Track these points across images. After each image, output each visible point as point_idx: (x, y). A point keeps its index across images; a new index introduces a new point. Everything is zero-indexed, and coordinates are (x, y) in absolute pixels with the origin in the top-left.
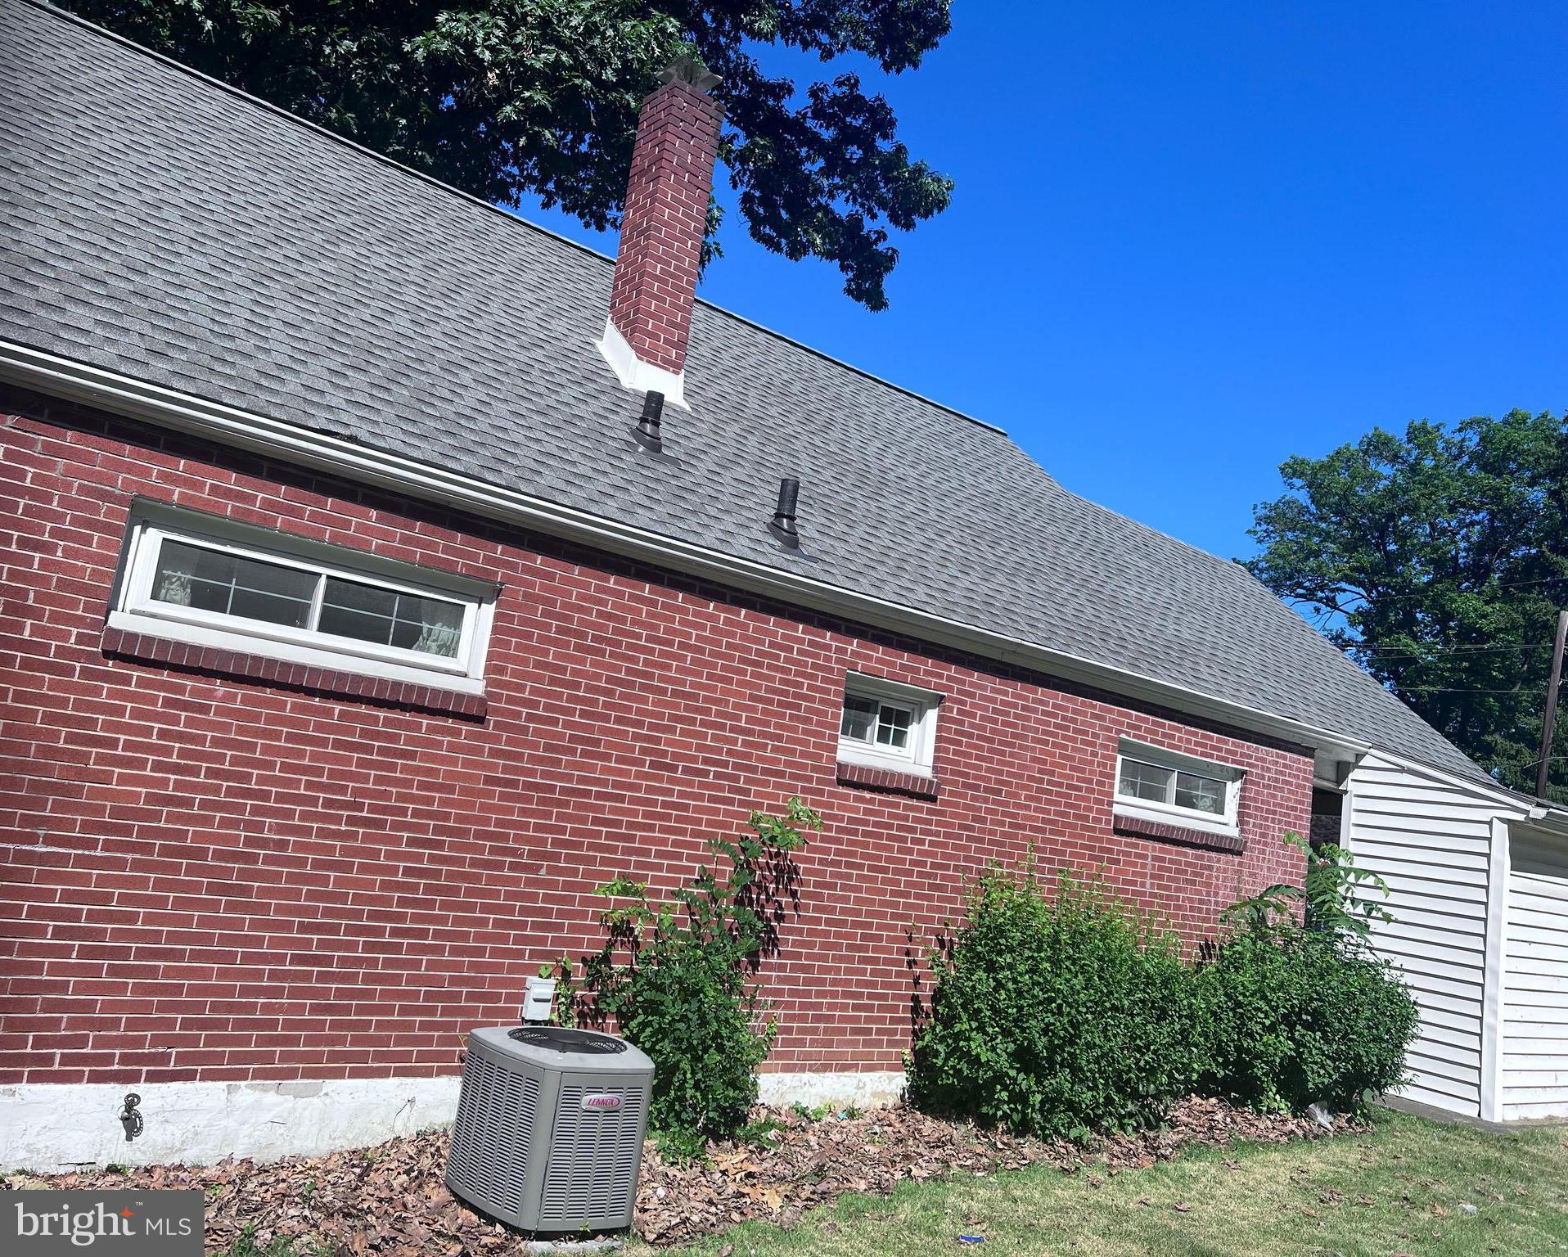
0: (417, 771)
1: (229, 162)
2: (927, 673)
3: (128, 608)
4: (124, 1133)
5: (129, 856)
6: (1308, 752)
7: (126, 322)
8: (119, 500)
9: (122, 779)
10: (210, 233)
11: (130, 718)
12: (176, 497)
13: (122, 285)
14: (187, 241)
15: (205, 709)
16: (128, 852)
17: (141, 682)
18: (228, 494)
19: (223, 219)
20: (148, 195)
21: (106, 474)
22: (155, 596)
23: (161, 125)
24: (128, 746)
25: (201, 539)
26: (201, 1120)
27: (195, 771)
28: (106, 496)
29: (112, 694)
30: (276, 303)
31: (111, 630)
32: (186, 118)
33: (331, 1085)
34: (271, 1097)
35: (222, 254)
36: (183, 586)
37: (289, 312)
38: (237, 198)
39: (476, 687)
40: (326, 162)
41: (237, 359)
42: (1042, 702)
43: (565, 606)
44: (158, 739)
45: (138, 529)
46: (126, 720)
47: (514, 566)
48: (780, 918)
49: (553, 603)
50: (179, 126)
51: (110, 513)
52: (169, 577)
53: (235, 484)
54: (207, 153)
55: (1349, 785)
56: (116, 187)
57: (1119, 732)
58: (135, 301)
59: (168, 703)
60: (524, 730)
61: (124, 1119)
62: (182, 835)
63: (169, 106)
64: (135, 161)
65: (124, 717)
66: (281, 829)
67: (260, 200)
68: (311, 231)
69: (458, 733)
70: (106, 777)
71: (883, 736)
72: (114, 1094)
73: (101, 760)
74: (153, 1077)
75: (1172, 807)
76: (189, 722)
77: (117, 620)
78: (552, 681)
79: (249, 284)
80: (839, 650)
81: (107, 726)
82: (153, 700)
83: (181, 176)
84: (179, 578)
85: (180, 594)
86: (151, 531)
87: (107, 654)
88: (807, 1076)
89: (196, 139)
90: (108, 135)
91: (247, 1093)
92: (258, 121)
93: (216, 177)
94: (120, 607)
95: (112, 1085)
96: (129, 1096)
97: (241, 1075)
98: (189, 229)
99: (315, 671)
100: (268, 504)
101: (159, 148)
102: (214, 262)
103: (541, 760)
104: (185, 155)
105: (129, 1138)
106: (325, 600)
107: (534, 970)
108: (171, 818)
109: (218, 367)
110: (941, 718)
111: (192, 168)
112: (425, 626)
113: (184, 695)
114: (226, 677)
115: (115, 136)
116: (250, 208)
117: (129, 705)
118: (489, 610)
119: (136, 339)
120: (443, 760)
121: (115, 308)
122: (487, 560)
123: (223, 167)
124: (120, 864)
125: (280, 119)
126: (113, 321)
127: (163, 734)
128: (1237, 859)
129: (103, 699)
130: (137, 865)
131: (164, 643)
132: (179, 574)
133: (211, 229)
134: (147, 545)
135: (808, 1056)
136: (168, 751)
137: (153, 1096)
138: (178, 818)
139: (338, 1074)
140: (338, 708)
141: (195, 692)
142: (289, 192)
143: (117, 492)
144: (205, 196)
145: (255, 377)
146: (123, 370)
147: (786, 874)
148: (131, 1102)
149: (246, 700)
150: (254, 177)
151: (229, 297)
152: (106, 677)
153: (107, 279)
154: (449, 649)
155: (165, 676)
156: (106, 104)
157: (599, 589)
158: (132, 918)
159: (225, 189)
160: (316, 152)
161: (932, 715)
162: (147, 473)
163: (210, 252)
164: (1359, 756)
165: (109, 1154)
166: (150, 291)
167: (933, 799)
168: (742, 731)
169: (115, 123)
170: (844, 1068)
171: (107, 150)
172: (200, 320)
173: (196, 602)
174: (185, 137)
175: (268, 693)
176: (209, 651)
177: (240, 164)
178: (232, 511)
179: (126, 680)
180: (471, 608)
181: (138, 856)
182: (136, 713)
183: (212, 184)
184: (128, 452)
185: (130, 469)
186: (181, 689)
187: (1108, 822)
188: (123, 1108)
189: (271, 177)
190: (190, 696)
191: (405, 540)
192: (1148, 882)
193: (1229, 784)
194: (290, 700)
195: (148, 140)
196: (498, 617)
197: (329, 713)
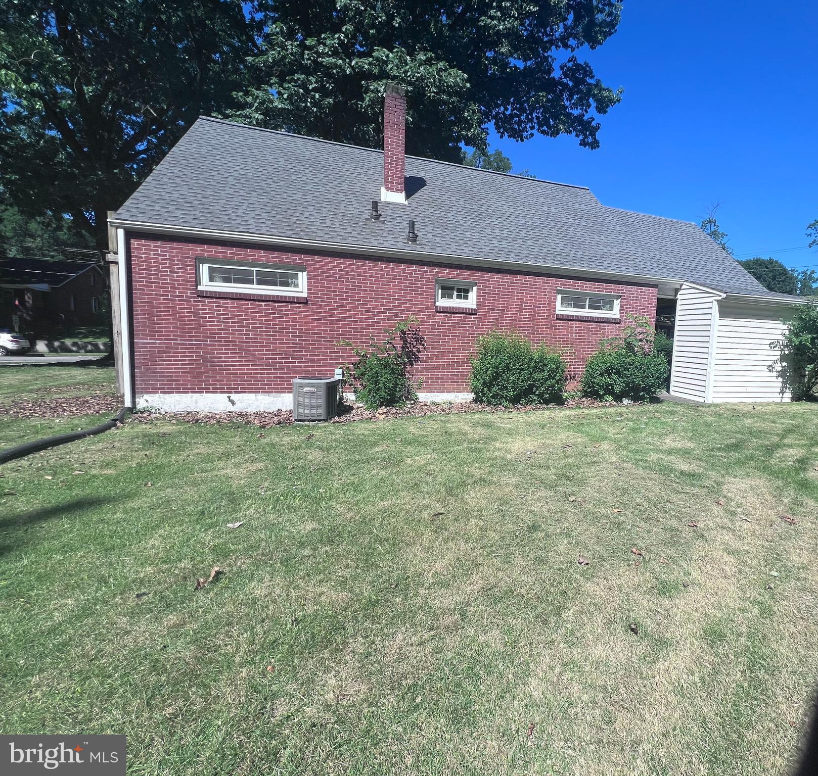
0: (290, 318)
2: (468, 275)
3: (203, 285)
4: (230, 404)
5: (216, 343)
6: (655, 286)
8: (192, 258)
9: (210, 326)
12: (207, 255)
15: (227, 307)
17: (208, 302)
18: (220, 252)
21: (186, 252)
22: (210, 281)
24: (209, 317)
25: (219, 265)
26: (250, 402)
27: (228, 322)
28: (188, 258)
29: (202, 306)
31: (199, 290)
33: (283, 395)
34: (267, 397)
36: (219, 277)
39: (305, 295)
41: (223, 216)
42: (519, 280)
43: (327, 269)
44: (217, 315)
45: (200, 265)
46: (207, 311)
47: (308, 260)
48: (419, 351)
49: (323, 269)
51: (190, 262)
52: (213, 276)
53: (221, 250)
55: (679, 297)
57: (556, 287)
59: (217, 306)
60: (321, 305)
61: (230, 401)
62: (229, 338)
66: (254, 335)
69: (300, 307)
70: (206, 325)
71: (459, 297)
72: (226, 396)
73: (203, 321)
74: (235, 393)
75: (587, 310)
76: (224, 311)
77: (200, 288)
78: (327, 291)
80: (430, 272)
81: (203, 313)
82: (213, 306)
84: (216, 276)
85: (219, 280)
86: (204, 265)
87: (199, 296)
88: (436, 394)
91: (260, 396)
94: (200, 285)
95: (225, 394)
96: (230, 396)
97: (259, 392)
99: (253, 295)
100: (231, 254)
103: (328, 313)
105: (232, 405)
106: (257, 276)
107: (336, 367)
108: (225, 334)
110: (478, 289)
112: (290, 280)
114: (231, 299)
117: (207, 308)
118: (305, 273)
120: (297, 315)
122: (299, 260)
124: (215, 345)
128: (618, 325)
129: (200, 307)
130: (219, 345)
131: (211, 292)
134: (204, 269)
135: (436, 389)
136: (220, 318)
137: (234, 396)
138: (227, 334)
139: (285, 392)
140: (263, 304)
141: (223, 303)
143: (191, 256)
145: (226, 220)
147: (420, 340)
148: (231, 398)
149: (237, 304)
152: (200, 301)
154: (297, 286)
155: (215, 300)
157: (338, 263)
158: (221, 357)
161: (475, 288)
162: (196, 250)
164: (681, 285)
165: (228, 408)
167: (476, 314)
168: (397, 300)
170: (449, 392)
172: (218, 208)
175: (243, 302)
178: (223, 257)
179: (205, 302)
180: (300, 274)
181: (219, 343)
182: (209, 310)
184: (191, 246)
185: (192, 250)
186: (220, 303)
187: (554, 317)
188: (229, 399)
191: (273, 257)
192: (574, 335)
193: (615, 300)
194: (250, 303)
196: (308, 275)
197: (261, 305)
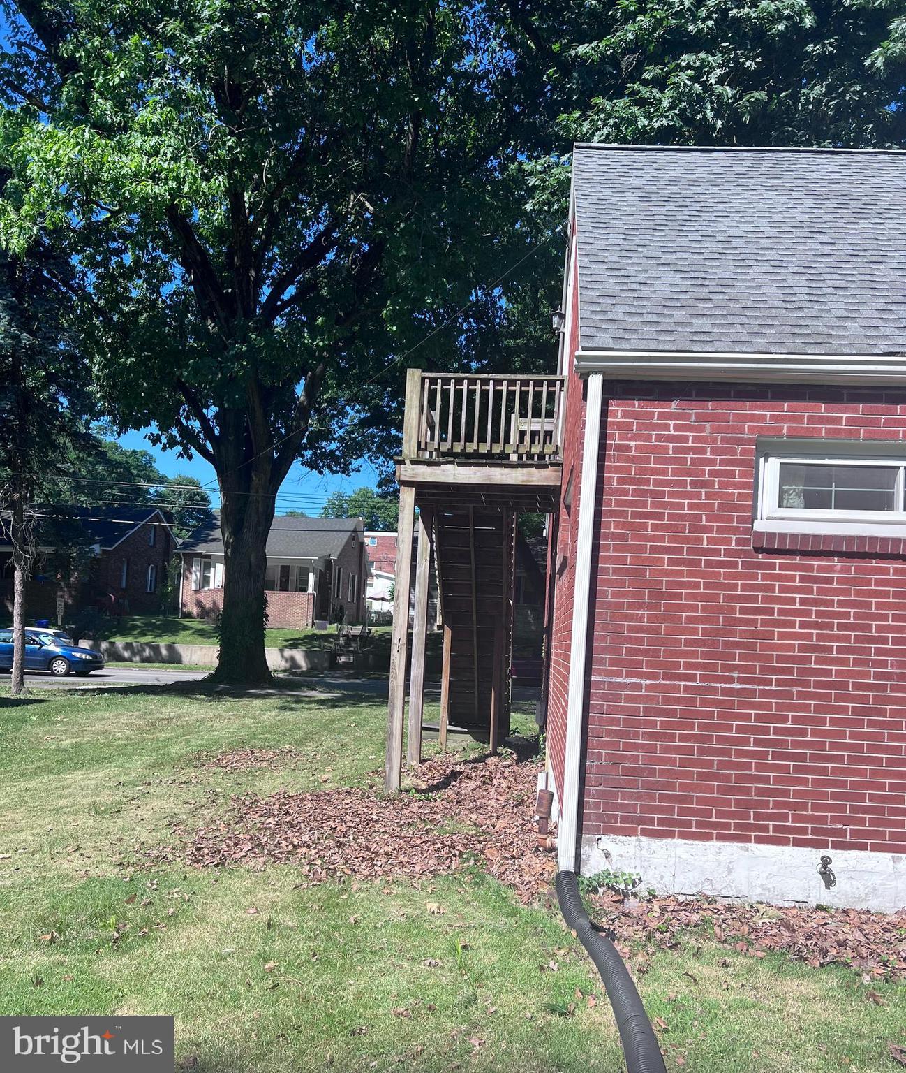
1: (765, 196)
3: (764, 517)
4: (823, 884)
5: (794, 689)
7: (730, 320)
8: (748, 442)
9: (781, 636)
10: (766, 246)
11: (779, 593)
12: (785, 431)
13: (721, 297)
14: (752, 257)
15: (829, 581)
16: (793, 686)
17: (782, 567)
18: (822, 420)
19: (771, 234)
20: (720, 237)
21: (737, 425)
22: (780, 506)
23: (716, 190)
24: (781, 612)
25: (806, 458)
26: (876, 880)
27: (829, 626)
28: (739, 441)
29: (764, 577)
30: (826, 277)
31: (756, 532)
32: (729, 179)
35: (779, 257)
36: (798, 495)
37: (836, 279)
38: (777, 217)
40: (830, 170)
41: (809, 322)
44: (800, 605)
45: (762, 460)
46: (776, 594)
50: (727, 186)
51: (744, 452)
52: (787, 491)
53: (825, 412)
54: (748, 196)
56: (700, 239)
58: (732, 304)
59: (802, 579)
61: (823, 874)
62: (828, 673)
63: (716, 176)
64: (706, 218)
65: (775, 592)
67: (792, 213)
68: (835, 220)
70: (770, 635)
72: (812, 856)
73: (764, 623)
76: (820, 591)
77: (759, 526)
79: (801, 270)
81: (765, 599)
82: (792, 578)
83: (736, 217)
84: (794, 490)
85: (797, 502)
86: (771, 459)
87: (757, 550)
89: (739, 190)
90: (686, 209)
92: (776, 162)
93: (759, 209)
94: (759, 516)
95: (810, 849)
96: (823, 857)
97: (901, 849)
98: (752, 248)
100: (851, 421)
101: (718, 205)
102: (773, 263)
104: (735, 203)
105: (828, 888)
108: (818, 660)
109: (797, 331)
111: (743, 209)
113: (813, 572)
114: (841, 555)
115: (690, 208)
116: (787, 220)
117: (777, 583)
119: (739, 328)
121: (721, 313)
123: (761, 201)
124: (789, 695)
125: (790, 155)
126: (722, 321)
127: (803, 601)
129: (759, 582)
130: (801, 695)
131: (794, 537)
132: (794, 487)
133: (766, 243)
134: (770, 470)
136: (808, 613)
137: (839, 859)
138: (823, 660)
141: (820, 569)
142: (811, 200)
143: (746, 436)
144: (756, 224)
145: (825, 330)
146: (737, 350)
148: (826, 862)
149: (859, 571)
150: (783, 199)
151: (791, 283)
152: (759, 566)
153: (711, 297)
155: (798, 560)
156: (679, 191)
158: (803, 733)
159: (767, 215)
160: (822, 166)
162: (763, 418)
163: (769, 258)
165: (815, 897)
166: (739, 296)
169: (687, 200)
171: (688, 218)
172: (777, 304)
173: (809, 504)
174: (732, 191)
175: (874, 563)
176: (826, 537)
177: (772, 194)
178: (826, 432)
179: (772, 566)
181: (800, 689)
182: (782, 589)
183: (758, 214)
184: (749, 407)
185: (752, 418)
186: (810, 568)
188: (820, 866)
189: (796, 195)
190: (817, 572)
194: (892, 566)
195: (710, 203)
